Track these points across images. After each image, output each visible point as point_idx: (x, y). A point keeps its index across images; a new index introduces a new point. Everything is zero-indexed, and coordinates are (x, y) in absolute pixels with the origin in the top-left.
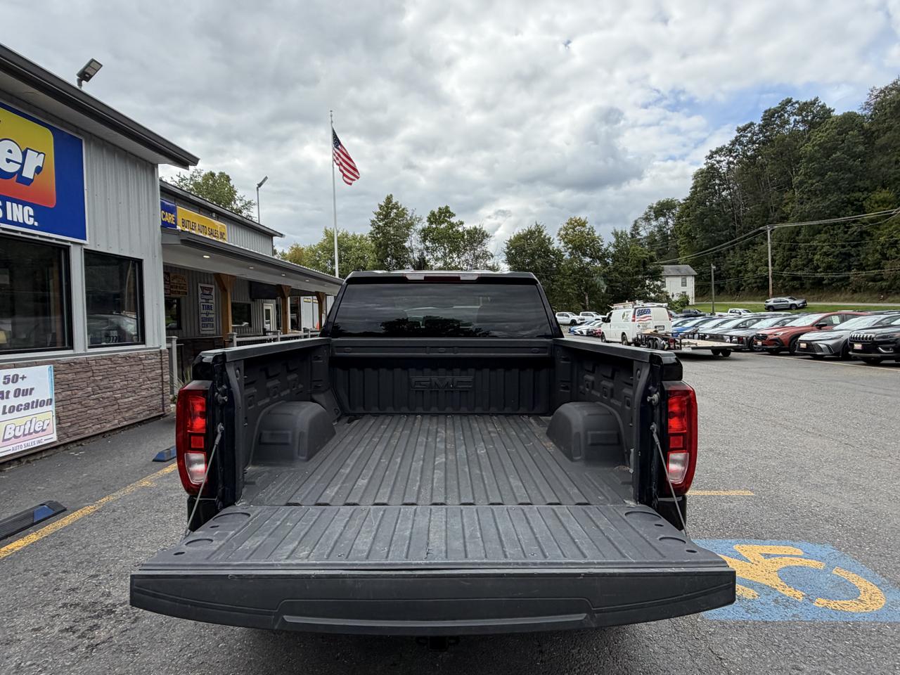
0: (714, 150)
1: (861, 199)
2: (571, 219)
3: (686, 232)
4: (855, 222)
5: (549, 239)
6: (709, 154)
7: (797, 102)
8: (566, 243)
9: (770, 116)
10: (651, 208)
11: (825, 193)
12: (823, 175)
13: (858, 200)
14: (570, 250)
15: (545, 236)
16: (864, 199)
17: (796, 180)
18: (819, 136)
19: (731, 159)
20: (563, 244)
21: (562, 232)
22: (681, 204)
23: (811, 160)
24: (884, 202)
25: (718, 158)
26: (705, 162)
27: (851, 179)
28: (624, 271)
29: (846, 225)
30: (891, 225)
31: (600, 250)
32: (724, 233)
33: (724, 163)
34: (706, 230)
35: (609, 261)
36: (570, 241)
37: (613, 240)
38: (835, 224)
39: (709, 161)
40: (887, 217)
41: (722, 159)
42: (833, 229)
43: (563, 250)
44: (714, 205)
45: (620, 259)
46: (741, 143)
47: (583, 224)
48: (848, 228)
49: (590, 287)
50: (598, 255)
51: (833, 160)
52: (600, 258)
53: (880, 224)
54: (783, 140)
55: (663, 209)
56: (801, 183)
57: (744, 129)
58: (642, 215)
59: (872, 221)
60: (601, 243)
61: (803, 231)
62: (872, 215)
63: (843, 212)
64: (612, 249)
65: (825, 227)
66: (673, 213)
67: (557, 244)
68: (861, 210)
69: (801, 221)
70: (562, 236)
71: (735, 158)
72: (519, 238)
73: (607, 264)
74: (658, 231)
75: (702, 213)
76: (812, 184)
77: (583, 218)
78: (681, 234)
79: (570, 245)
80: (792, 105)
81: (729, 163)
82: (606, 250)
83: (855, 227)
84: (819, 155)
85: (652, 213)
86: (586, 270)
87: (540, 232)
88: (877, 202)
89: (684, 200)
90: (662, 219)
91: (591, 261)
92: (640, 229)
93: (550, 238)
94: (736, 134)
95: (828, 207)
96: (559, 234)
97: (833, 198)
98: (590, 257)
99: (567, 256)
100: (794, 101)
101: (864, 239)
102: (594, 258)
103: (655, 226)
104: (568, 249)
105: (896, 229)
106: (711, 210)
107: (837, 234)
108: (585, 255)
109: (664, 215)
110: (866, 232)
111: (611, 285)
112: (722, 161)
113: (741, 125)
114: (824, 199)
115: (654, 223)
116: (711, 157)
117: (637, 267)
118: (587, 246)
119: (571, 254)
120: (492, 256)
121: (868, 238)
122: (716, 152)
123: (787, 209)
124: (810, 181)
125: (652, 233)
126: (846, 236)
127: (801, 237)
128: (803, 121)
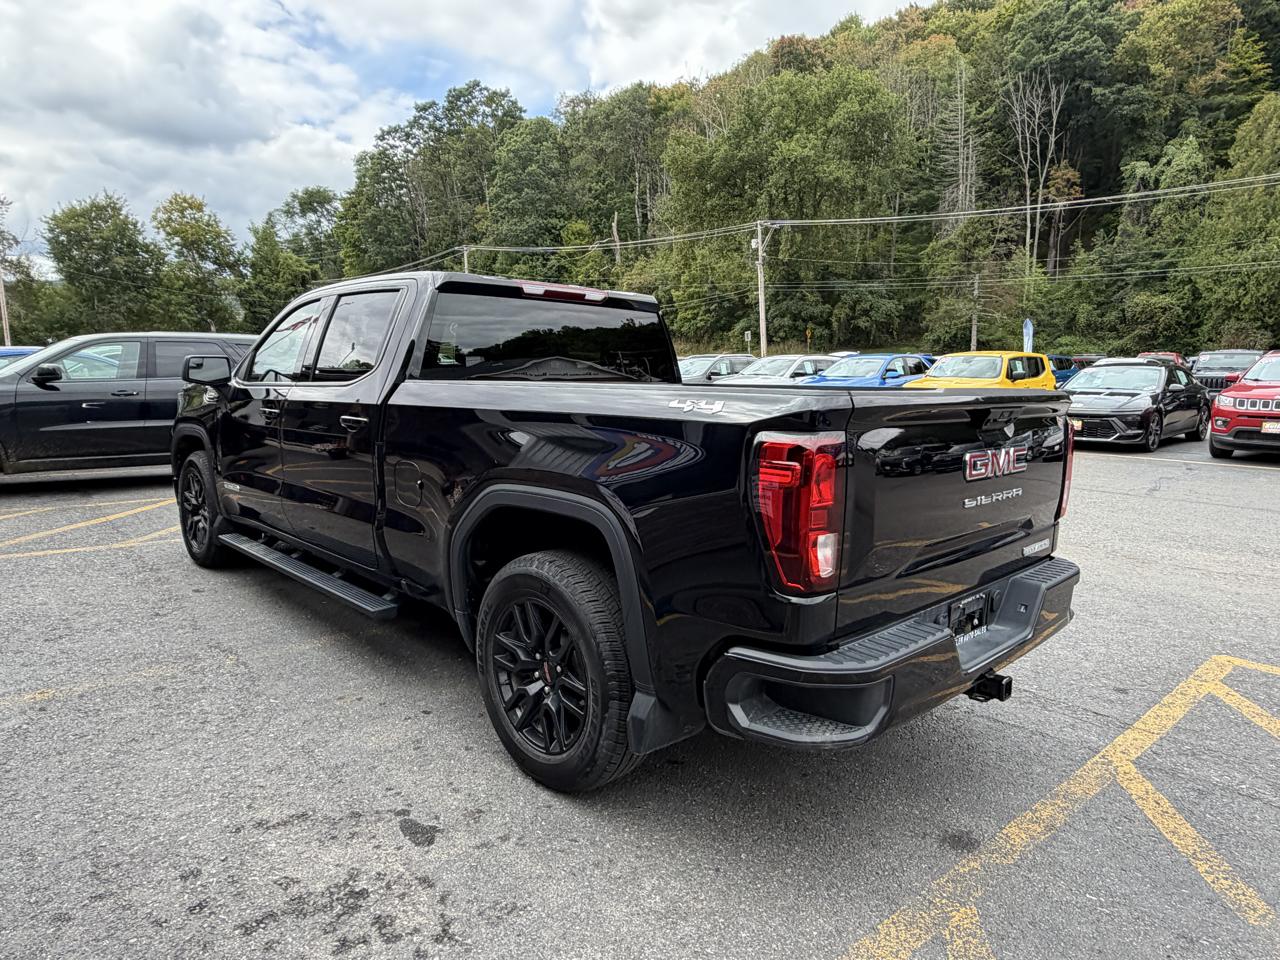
0: (386, 128)
1: (558, 227)
2: (176, 195)
3: (352, 240)
4: (553, 253)
5: (135, 225)
6: (379, 133)
7: (486, 89)
8: (168, 234)
9: (456, 98)
10: (295, 196)
11: (522, 214)
12: (520, 191)
13: (555, 228)
14: (176, 248)
15: (127, 217)
16: (562, 227)
17: (489, 193)
18: (515, 140)
19: (409, 147)
20: (163, 235)
21: (161, 216)
22: (345, 199)
23: (505, 169)
24: (580, 234)
25: (391, 142)
26: (375, 143)
27: (547, 201)
28: (273, 290)
29: (545, 257)
30: (588, 262)
31: (232, 253)
32: (405, 248)
33: (399, 150)
34: (379, 240)
35: (247, 271)
36: (176, 233)
37: (252, 240)
38: (533, 254)
39: (380, 143)
40: (584, 253)
41: (398, 143)
42: (532, 260)
43: (163, 245)
44: (389, 208)
45: (266, 271)
46: (421, 127)
47: (200, 208)
48: (548, 260)
49: (217, 311)
50: (226, 261)
51: (529, 174)
52: (232, 267)
53: (577, 261)
54: (474, 136)
55: (313, 201)
56: (497, 196)
57: (424, 109)
58: (281, 205)
59: (570, 255)
60: (232, 242)
61: (500, 258)
62: (569, 249)
63: (540, 241)
64: (249, 254)
65: (523, 255)
66: (327, 210)
67: (151, 234)
68: (558, 240)
69: (497, 245)
70: (160, 222)
71: (414, 146)
72: (73, 215)
73: (244, 276)
74: (307, 234)
75: (374, 217)
76: (509, 200)
77: (199, 198)
78: (344, 242)
79: (177, 239)
80: (481, 90)
81: (407, 151)
82: (240, 254)
83: (553, 261)
84: (514, 165)
85: (296, 204)
86: (208, 283)
87: (117, 210)
88: (573, 234)
89: (348, 193)
90: (312, 217)
91: (216, 270)
92: (278, 227)
93: (137, 222)
94: (414, 113)
95: (525, 232)
96: (155, 218)
97: (531, 220)
98: (214, 263)
99: (172, 257)
100: (483, 85)
101: (562, 275)
102: (221, 265)
103: (302, 226)
104: (173, 245)
105: (592, 267)
106: (386, 213)
107: (535, 267)
108: (203, 258)
109: (315, 211)
110: (564, 267)
111: (252, 309)
112: (397, 147)
113: (421, 102)
114: (522, 220)
115: (300, 221)
116: (382, 138)
117: (293, 285)
118: (208, 243)
119: (180, 254)
120: (17, 242)
121: (566, 275)
122: (389, 133)
123: (481, 226)
124: (506, 196)
125: (296, 235)
126: (545, 270)
127: (498, 265)
128: (493, 116)
